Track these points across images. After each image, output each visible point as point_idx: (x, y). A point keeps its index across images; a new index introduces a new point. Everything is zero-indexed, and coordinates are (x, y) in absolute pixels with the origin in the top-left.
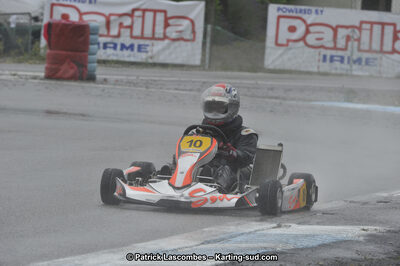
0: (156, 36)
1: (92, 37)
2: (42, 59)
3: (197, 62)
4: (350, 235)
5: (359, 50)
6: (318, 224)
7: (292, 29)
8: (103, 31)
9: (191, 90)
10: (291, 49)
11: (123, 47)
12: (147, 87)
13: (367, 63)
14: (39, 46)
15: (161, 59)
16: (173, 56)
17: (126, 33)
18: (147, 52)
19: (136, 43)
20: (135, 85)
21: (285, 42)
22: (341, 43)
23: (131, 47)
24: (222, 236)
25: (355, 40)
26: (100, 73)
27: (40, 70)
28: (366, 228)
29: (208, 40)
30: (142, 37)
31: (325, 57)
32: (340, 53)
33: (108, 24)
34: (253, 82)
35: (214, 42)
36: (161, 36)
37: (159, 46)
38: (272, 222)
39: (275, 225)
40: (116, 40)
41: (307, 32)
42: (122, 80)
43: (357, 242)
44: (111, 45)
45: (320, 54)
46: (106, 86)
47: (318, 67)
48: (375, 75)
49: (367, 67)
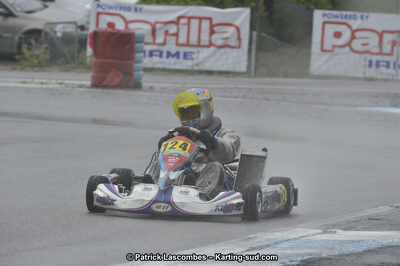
0: (202, 43)
1: (137, 45)
2: (88, 68)
3: (243, 69)
4: (395, 241)
6: (364, 229)
7: (338, 35)
8: (149, 39)
9: (237, 97)
10: (336, 54)
11: (169, 54)
14: (85, 55)
15: (207, 66)
16: (219, 63)
17: (172, 40)
18: (193, 59)
19: (182, 50)
22: (387, 48)
23: (177, 55)
26: (147, 80)
27: (86, 79)
29: (254, 46)
30: (188, 45)
31: (371, 62)
32: (386, 58)
33: (154, 32)
35: (260, 48)
36: (207, 43)
37: (205, 53)
38: (316, 228)
39: (320, 231)
40: (161, 48)
41: (353, 37)
42: (168, 88)
44: (157, 53)
45: (365, 59)
46: (152, 94)
47: (364, 72)
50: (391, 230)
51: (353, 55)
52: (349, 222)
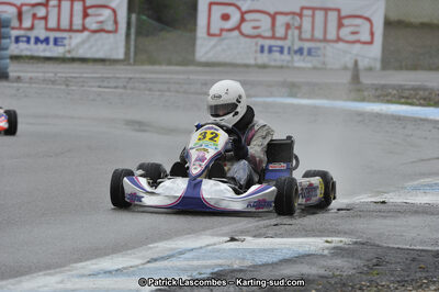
0: (75, 27)
1: (3, 30)
3: (121, 56)
4: (312, 248)
5: (301, 39)
6: (276, 236)
7: (226, 17)
8: (15, 23)
9: (116, 87)
10: (224, 39)
11: (37, 40)
12: (67, 85)
13: (310, 52)
15: (81, 53)
16: (94, 49)
17: (40, 24)
18: (64, 45)
19: (52, 35)
20: (53, 82)
21: (217, 32)
22: (280, 32)
23: (47, 40)
24: (171, 253)
25: (297, 28)
26: (14, 70)
28: (329, 239)
29: (133, 30)
30: (58, 29)
31: (262, 48)
32: (280, 43)
33: (20, 15)
34: (185, 77)
35: (138, 33)
36: (80, 27)
37: (78, 38)
38: (223, 235)
39: (227, 239)
40: (29, 33)
41: (243, 20)
42: (37, 78)
43: (325, 256)
44: (25, 39)
45: (256, 44)
46: (20, 85)
47: (256, 59)
48: (319, 66)
49: (309, 58)
50: (306, 236)
51: (243, 39)
52: (259, 228)
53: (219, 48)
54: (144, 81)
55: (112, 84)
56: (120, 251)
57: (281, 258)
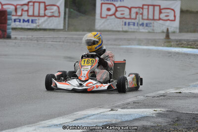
0: (41, 15)
1: (8, 16)
3: (62, 27)
4: (148, 113)
5: (143, 19)
6: (132, 108)
7: (109, 9)
8: (14, 13)
9: (59, 42)
10: (108, 19)
11: (24, 21)
12: (37, 41)
13: (147, 25)
15: (44, 26)
16: (50, 25)
17: (25, 14)
18: (36, 23)
19: (31, 18)
20: (31, 40)
22: (133, 16)
23: (28, 21)
24: (84, 116)
25: (141, 14)
26: (13, 34)
28: (156, 109)
29: (67, 16)
30: (33, 16)
31: (125, 23)
32: (133, 21)
33: (16, 10)
35: (69, 17)
36: (43, 15)
37: (42, 19)
39: (110, 110)
40: (20, 18)
41: (116, 11)
42: (24, 38)
43: (153, 117)
44: (18, 20)
45: (123, 22)
46: (16, 41)
47: (122, 28)
48: (151, 31)
49: (147, 28)
50: (145, 108)
51: (117, 19)
52: (124, 105)
53: (106, 24)
54: (72, 39)
55: (58, 40)
56: (61, 116)
57: (134, 118)
